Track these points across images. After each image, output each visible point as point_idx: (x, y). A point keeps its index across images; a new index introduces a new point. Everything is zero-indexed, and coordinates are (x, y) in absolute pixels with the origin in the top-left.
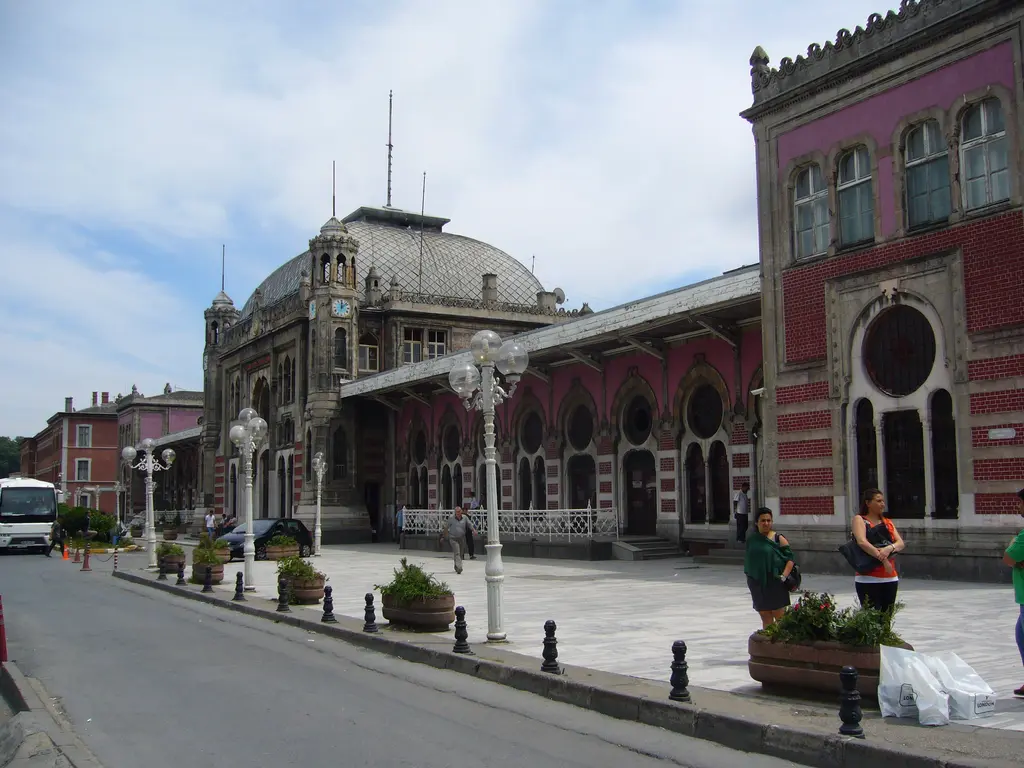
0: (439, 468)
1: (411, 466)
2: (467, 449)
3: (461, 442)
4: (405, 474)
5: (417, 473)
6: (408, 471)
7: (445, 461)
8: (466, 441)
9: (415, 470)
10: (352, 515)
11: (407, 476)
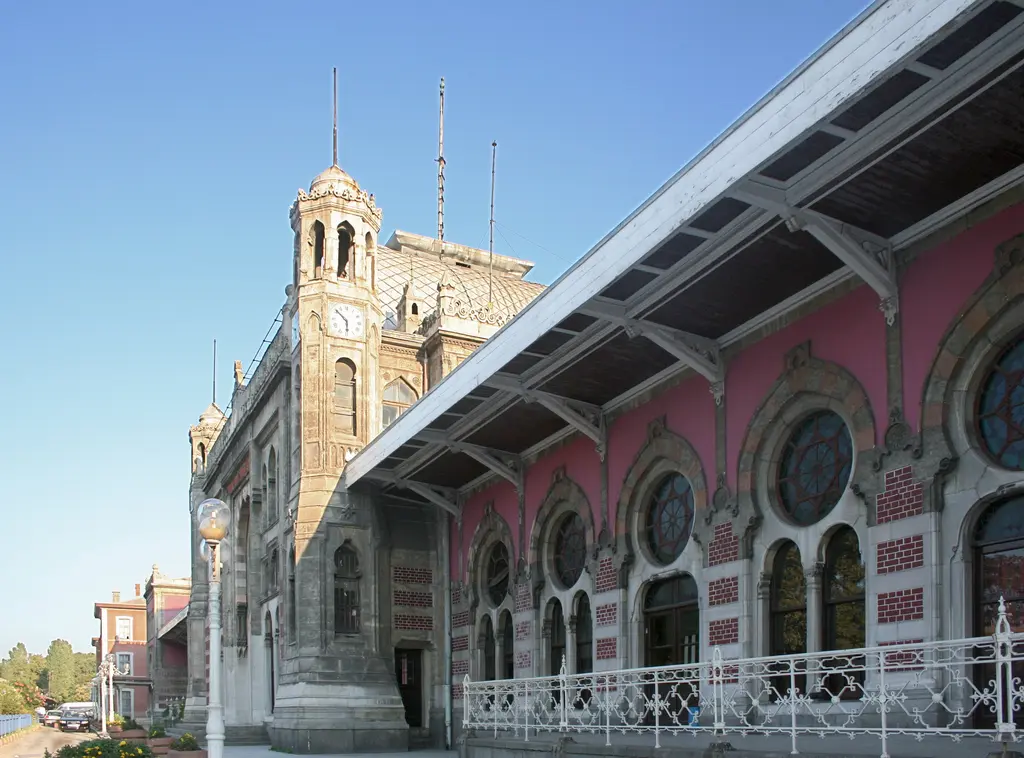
0: (537, 607)
1: (479, 613)
2: (605, 555)
3: (589, 540)
4: (467, 630)
5: (489, 622)
6: (474, 623)
7: (553, 590)
8: (603, 536)
9: (487, 620)
10: (369, 703)
11: (471, 632)
